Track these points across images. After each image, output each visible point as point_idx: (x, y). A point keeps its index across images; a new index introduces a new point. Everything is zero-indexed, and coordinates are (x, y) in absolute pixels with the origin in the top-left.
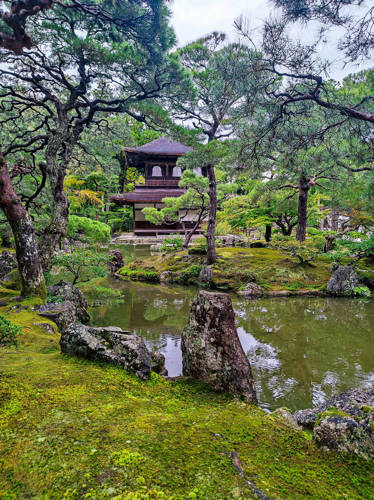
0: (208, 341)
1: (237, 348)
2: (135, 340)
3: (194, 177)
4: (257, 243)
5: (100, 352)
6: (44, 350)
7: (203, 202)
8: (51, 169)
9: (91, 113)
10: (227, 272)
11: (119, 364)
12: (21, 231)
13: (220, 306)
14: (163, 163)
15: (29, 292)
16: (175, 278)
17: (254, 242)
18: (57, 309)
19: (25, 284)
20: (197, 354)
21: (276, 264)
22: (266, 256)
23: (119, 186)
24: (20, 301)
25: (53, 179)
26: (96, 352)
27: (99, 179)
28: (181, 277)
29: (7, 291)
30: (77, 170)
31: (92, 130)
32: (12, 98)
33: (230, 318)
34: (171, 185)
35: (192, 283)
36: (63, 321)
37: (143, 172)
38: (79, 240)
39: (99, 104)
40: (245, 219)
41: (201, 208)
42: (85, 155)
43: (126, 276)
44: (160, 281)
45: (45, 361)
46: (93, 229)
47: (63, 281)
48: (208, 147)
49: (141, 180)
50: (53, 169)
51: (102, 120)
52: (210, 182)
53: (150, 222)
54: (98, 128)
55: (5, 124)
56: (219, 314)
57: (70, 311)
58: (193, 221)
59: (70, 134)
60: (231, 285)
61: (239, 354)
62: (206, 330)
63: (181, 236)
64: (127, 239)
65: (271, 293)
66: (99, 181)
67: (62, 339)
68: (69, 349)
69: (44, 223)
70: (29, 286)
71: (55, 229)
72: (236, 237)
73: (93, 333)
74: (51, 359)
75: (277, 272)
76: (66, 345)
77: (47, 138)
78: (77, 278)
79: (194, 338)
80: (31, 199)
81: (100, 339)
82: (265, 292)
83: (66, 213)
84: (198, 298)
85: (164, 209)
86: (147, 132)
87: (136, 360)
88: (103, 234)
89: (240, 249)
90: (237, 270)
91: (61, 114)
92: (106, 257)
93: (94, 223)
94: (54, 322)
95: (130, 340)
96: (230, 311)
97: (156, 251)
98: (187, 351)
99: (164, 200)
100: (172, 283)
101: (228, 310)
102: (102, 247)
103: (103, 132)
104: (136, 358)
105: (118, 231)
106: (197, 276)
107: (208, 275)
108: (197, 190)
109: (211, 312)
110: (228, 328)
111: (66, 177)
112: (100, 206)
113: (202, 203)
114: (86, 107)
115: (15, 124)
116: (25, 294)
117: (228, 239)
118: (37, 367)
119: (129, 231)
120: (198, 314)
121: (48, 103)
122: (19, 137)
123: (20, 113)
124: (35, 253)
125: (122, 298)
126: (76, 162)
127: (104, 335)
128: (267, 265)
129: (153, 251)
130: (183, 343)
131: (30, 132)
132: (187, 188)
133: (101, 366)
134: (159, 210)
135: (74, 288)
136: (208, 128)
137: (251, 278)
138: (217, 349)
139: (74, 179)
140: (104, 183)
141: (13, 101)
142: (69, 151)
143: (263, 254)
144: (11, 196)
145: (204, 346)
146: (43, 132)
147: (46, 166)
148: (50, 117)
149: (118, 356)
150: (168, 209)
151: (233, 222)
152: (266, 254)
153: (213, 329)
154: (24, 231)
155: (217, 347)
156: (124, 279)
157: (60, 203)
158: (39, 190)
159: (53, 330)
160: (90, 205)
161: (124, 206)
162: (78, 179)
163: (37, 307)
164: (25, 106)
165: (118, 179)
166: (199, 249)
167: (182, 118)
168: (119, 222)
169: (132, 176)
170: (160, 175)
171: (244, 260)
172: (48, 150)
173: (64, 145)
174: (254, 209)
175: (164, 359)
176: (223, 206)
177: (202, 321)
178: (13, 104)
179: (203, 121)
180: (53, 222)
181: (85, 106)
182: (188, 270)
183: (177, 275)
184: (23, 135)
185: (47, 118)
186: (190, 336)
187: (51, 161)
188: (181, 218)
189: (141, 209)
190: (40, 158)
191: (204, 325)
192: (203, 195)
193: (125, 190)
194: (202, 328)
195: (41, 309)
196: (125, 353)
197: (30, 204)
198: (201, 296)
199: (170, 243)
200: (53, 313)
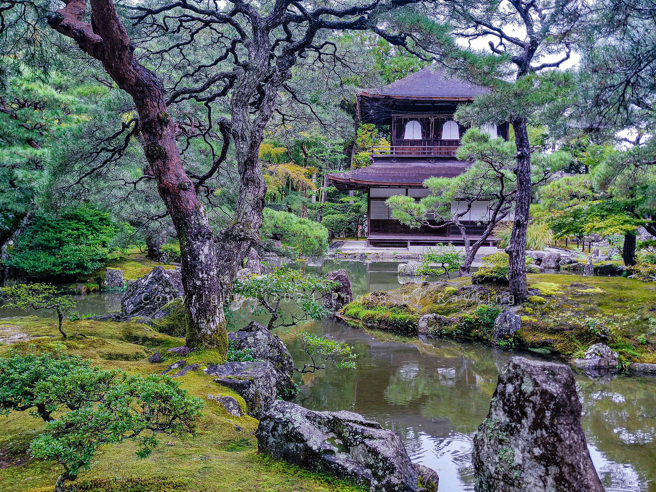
0: (529, 452)
1: (586, 471)
2: (390, 439)
3: (486, 141)
4: (606, 267)
5: (327, 457)
6: (228, 445)
7: (503, 187)
8: (239, 130)
9: (311, 34)
10: (551, 321)
11: (360, 482)
12: (191, 236)
13: (553, 388)
14: (425, 116)
15: (199, 341)
16: (446, 327)
17: (599, 265)
18: (246, 373)
19: (194, 326)
20: (505, 476)
21: (650, 310)
22: (629, 293)
23: (344, 156)
24: (185, 356)
25: (242, 146)
26: (320, 455)
27: (309, 145)
28: (458, 327)
29: (160, 336)
30: (279, 131)
31: (307, 61)
32: (180, 12)
33: (572, 412)
34: (439, 156)
35: (479, 339)
36: (256, 395)
37: (386, 132)
38: (273, 251)
39: (323, 17)
40: (582, 219)
41: (498, 197)
42: (293, 105)
43: (356, 318)
44: (417, 332)
45: (232, 465)
46: (298, 234)
47: (254, 324)
48: (519, 87)
49: (384, 146)
50: (243, 129)
51: (326, 43)
52: (518, 150)
53: (399, 222)
54: (319, 57)
55: (166, 55)
56: (553, 403)
57: (268, 377)
58: (481, 222)
59: (271, 69)
60: (558, 347)
61: (591, 483)
62: (525, 432)
63: (458, 248)
64: (354, 252)
65: (638, 366)
66: (309, 148)
67: (261, 428)
68: (271, 447)
69: (221, 221)
70: (200, 329)
71: (242, 233)
72: (563, 254)
73: (315, 421)
74: (242, 462)
75: (651, 326)
76: (267, 439)
77: (232, 78)
78: (274, 319)
79: (500, 446)
80: (202, 180)
81: (327, 432)
82: (628, 364)
83: (261, 204)
84: (509, 370)
85: (427, 199)
86: (396, 60)
87: (392, 477)
88: (315, 242)
89: (574, 278)
90: (568, 317)
91: (259, 35)
92: (325, 283)
93: (300, 223)
94: (241, 395)
95: (380, 438)
96: (573, 398)
97: (408, 275)
98: (485, 468)
99: (427, 182)
100: (441, 337)
101: (569, 397)
102: (311, 265)
103: (326, 64)
104: (392, 473)
105: (339, 236)
106: (489, 325)
107: (511, 325)
108: (491, 164)
109: (536, 399)
110: (570, 432)
111: (262, 143)
112: (309, 192)
113: (499, 189)
114: (300, 22)
115: (182, 54)
116: (194, 343)
117: (546, 256)
118: (221, 474)
119: (357, 238)
120: (508, 400)
121: (237, 18)
122: (187, 75)
123: (192, 36)
124: (212, 273)
125: (353, 360)
126: (278, 117)
127: (334, 425)
128: (631, 311)
129: (402, 276)
130: (478, 453)
131: (205, 66)
132: (471, 160)
133: (329, 483)
134: (417, 200)
135: (272, 337)
136: (516, 52)
137: (598, 335)
138: (547, 470)
139: (267, 144)
140: (317, 153)
141: (181, 17)
142: (270, 100)
143: (621, 288)
144: (178, 176)
145: (520, 462)
146: (227, 67)
147: (230, 125)
148: (240, 41)
149: (358, 466)
150: (435, 199)
151: (559, 224)
152: (627, 289)
153: (539, 431)
154: (196, 235)
155: (546, 466)
156: (353, 324)
157: (251, 188)
158: (216, 166)
159: (240, 410)
160: (293, 189)
161: (351, 192)
162: (276, 145)
163: (213, 367)
164: (200, 24)
165: (342, 145)
166: (494, 274)
167: (467, 36)
168: (342, 221)
169: (367, 139)
170: (418, 136)
171: (583, 299)
172: (235, 98)
173: (259, 88)
174: (601, 201)
175: (438, 479)
176: (539, 194)
177: (517, 415)
178: (181, 21)
179: (508, 39)
180: (239, 220)
181: (299, 20)
182: (472, 314)
183: (450, 322)
184: (194, 73)
185: (234, 43)
186: (492, 442)
187: (240, 117)
188: (459, 216)
189: (385, 199)
190: (219, 112)
191: (520, 423)
192: (502, 174)
193: (353, 165)
194: (515, 427)
195: (219, 371)
196: (371, 463)
197: (201, 188)
198: (515, 366)
199: (435, 261)
200: (239, 379)
